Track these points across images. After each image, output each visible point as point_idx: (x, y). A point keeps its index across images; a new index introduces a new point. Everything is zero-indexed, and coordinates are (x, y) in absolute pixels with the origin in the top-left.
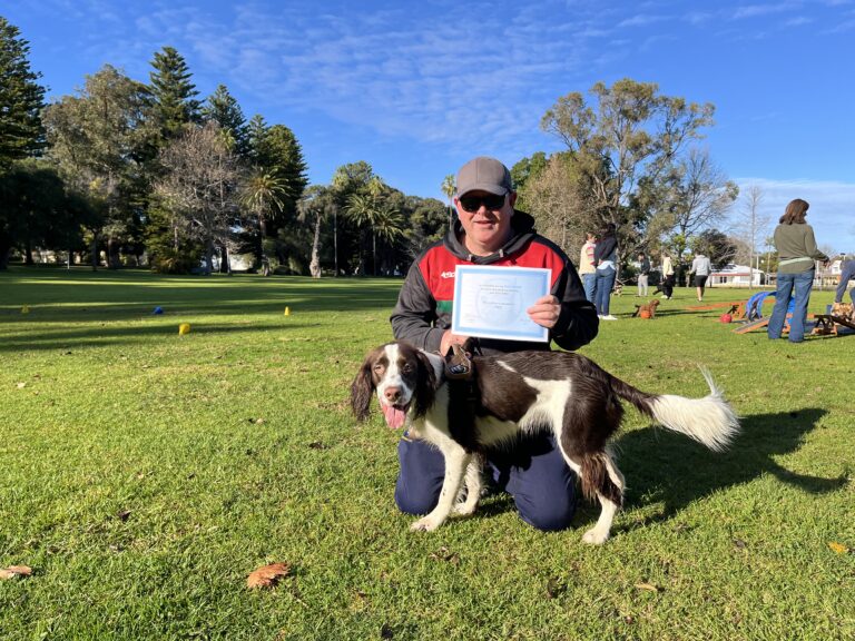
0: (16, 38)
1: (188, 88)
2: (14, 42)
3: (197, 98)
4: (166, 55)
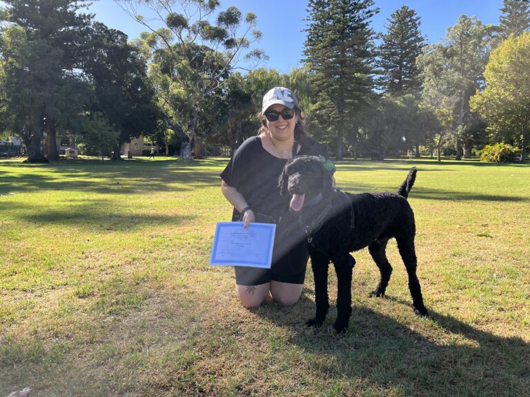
2: (411, 20)
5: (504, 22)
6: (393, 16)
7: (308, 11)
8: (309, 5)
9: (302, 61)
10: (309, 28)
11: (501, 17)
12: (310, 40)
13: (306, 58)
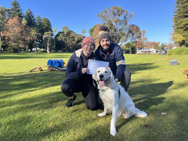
1: (20, 10)
4: (14, 2)
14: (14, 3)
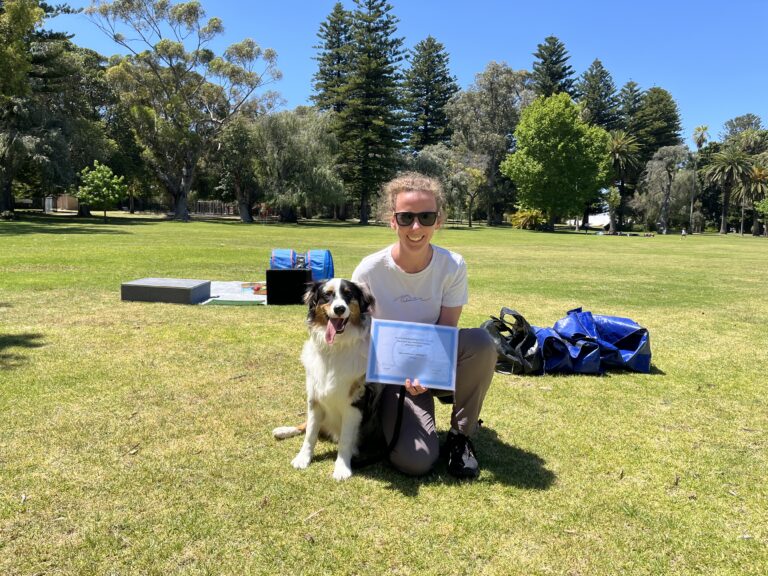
0: (441, 53)
1: (564, 69)
2: (438, 56)
3: (572, 77)
4: (547, 44)
5: (538, 70)
6: (417, 48)
7: (320, 36)
8: (322, 30)
9: (312, 98)
10: (321, 57)
11: (535, 63)
12: (322, 72)
13: (316, 94)
14: (546, 48)
